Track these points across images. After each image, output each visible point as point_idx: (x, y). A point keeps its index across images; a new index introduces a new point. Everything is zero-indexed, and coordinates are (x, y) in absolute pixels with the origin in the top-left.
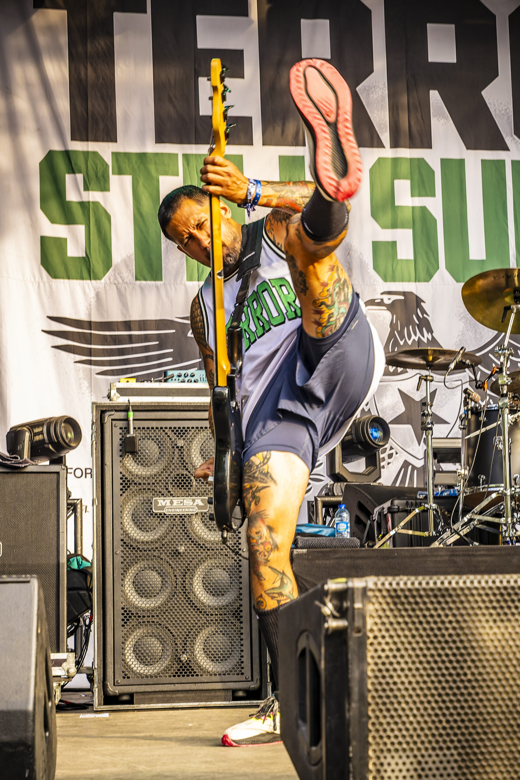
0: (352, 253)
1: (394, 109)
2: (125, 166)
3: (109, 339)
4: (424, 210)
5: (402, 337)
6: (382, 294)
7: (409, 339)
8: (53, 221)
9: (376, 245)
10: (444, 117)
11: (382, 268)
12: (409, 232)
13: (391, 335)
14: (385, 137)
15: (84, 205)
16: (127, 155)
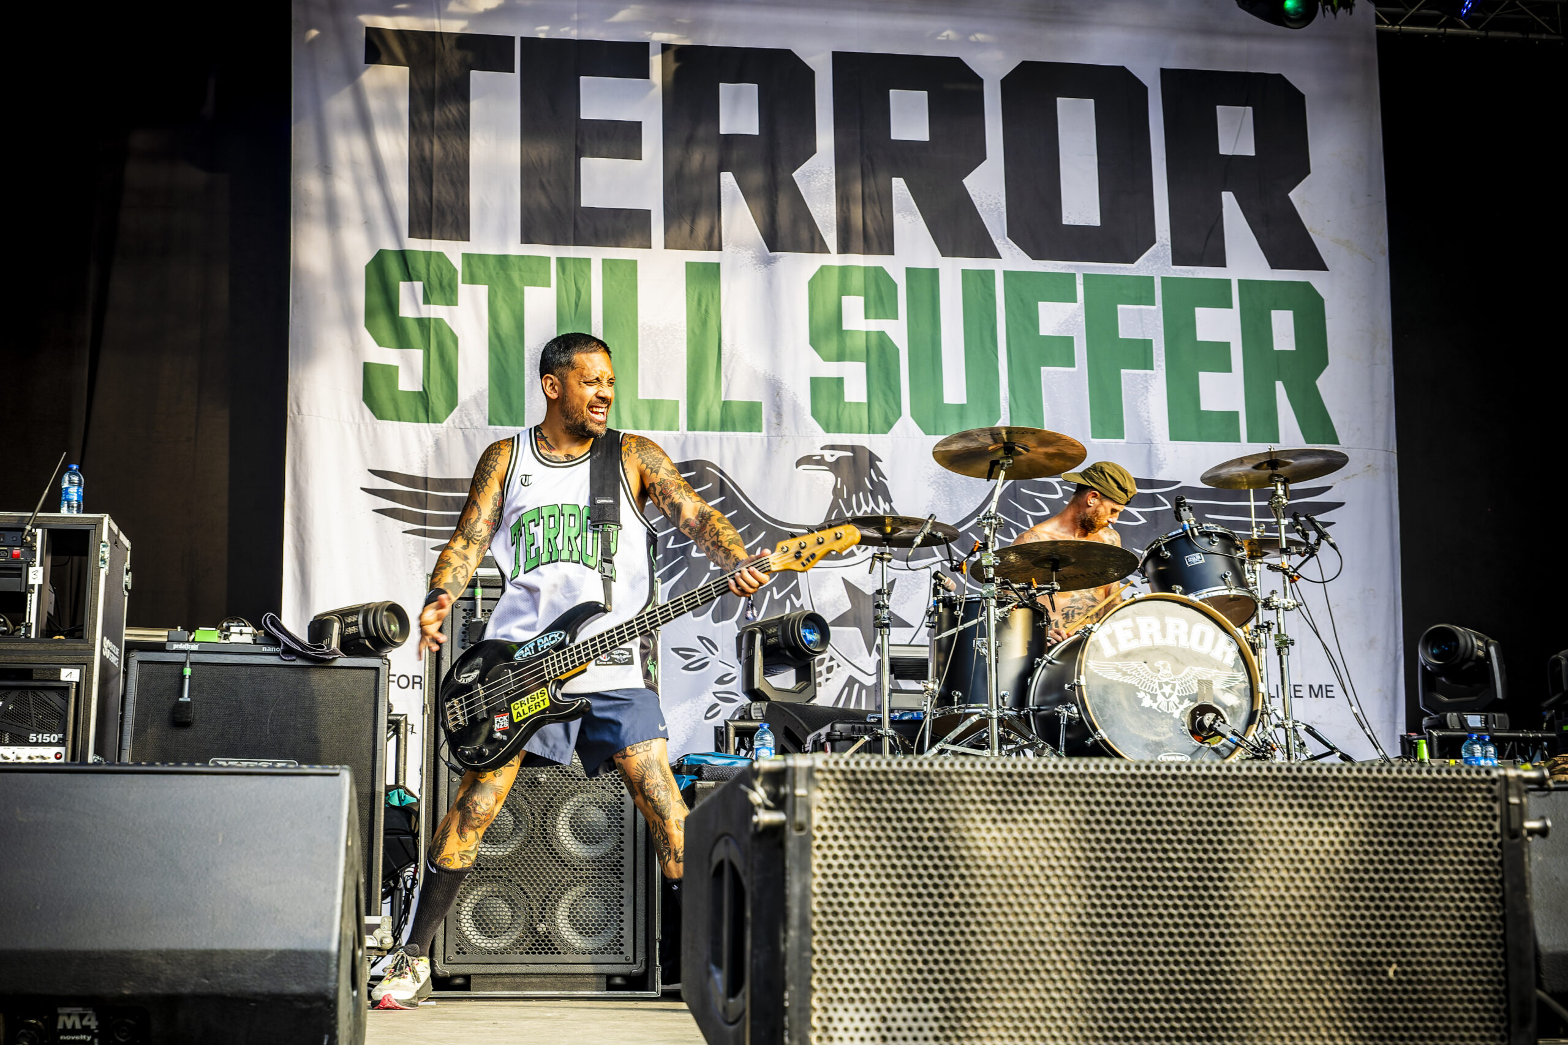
0: (783, 392)
1: (843, 200)
2: (480, 272)
3: (450, 502)
4: (882, 335)
5: (849, 507)
6: (822, 449)
7: (859, 511)
8: (380, 343)
9: (815, 383)
10: (911, 213)
11: (823, 414)
12: (862, 366)
13: (834, 505)
14: (831, 238)
15: (423, 324)
16: (482, 257)
